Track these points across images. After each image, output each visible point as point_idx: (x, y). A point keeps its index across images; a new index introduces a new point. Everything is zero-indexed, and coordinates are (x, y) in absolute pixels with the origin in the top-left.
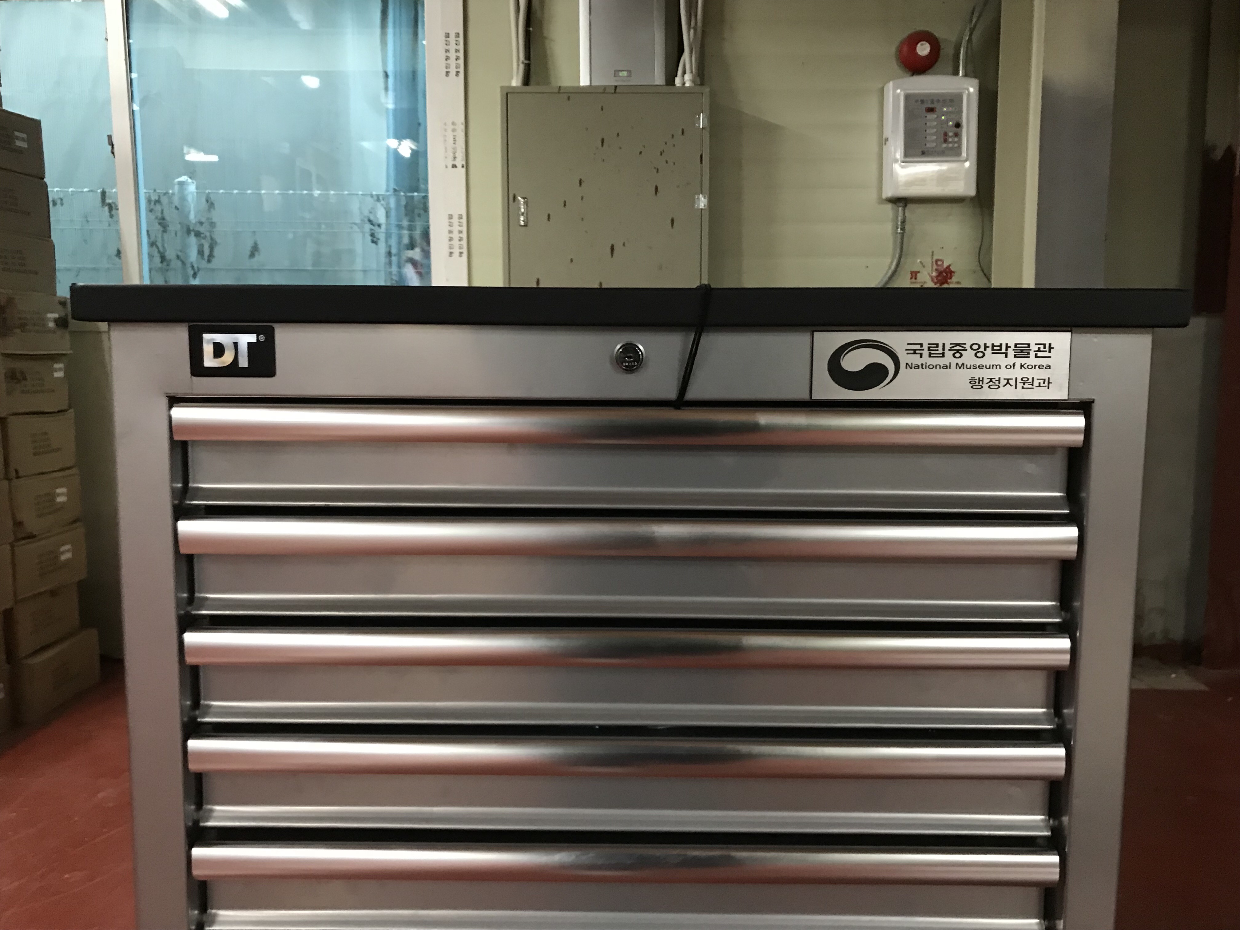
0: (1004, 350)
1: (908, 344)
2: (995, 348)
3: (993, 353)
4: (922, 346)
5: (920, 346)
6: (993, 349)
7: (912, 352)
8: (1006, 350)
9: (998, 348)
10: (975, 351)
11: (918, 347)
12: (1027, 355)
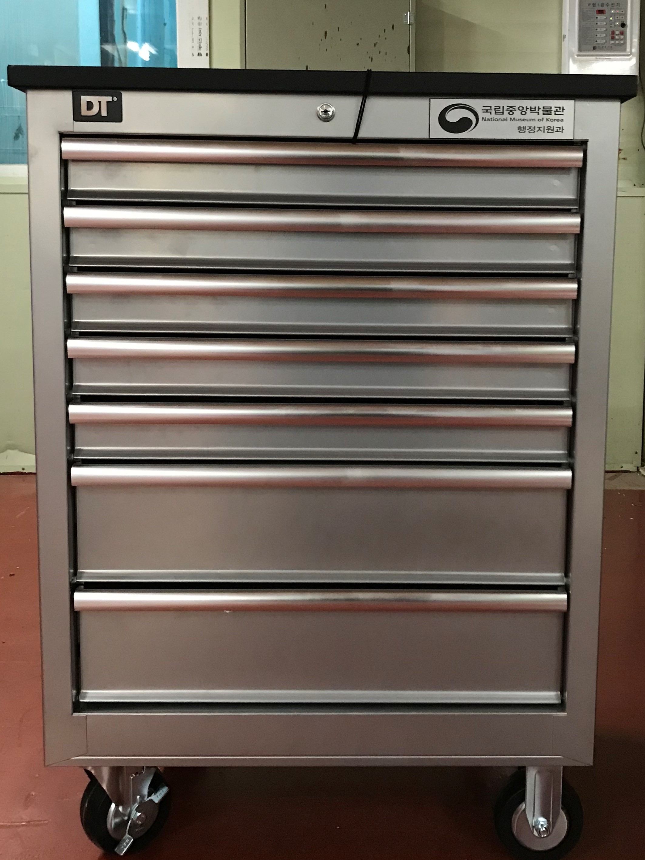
0: (537, 111)
1: (483, 107)
2: (532, 109)
3: (531, 112)
4: (491, 108)
5: (490, 108)
6: (531, 110)
7: (486, 111)
8: (539, 110)
9: (534, 109)
10: (521, 111)
11: (489, 108)
12: (550, 113)
